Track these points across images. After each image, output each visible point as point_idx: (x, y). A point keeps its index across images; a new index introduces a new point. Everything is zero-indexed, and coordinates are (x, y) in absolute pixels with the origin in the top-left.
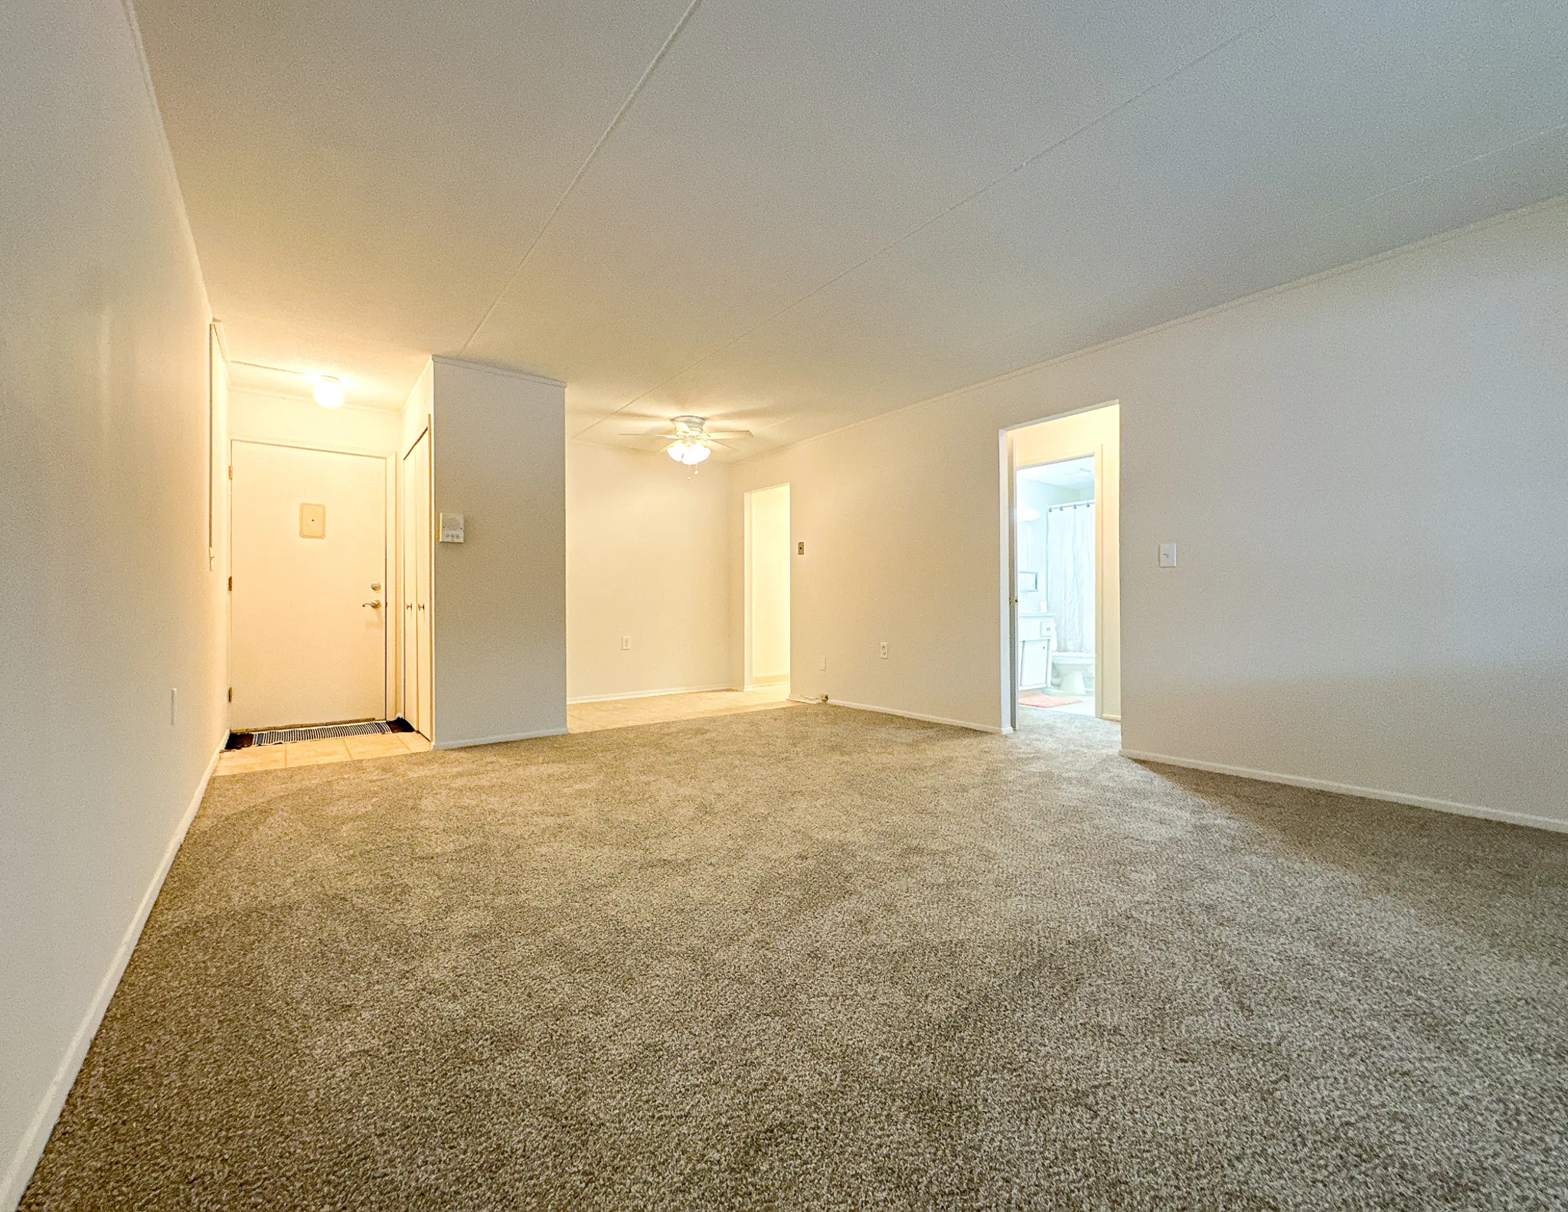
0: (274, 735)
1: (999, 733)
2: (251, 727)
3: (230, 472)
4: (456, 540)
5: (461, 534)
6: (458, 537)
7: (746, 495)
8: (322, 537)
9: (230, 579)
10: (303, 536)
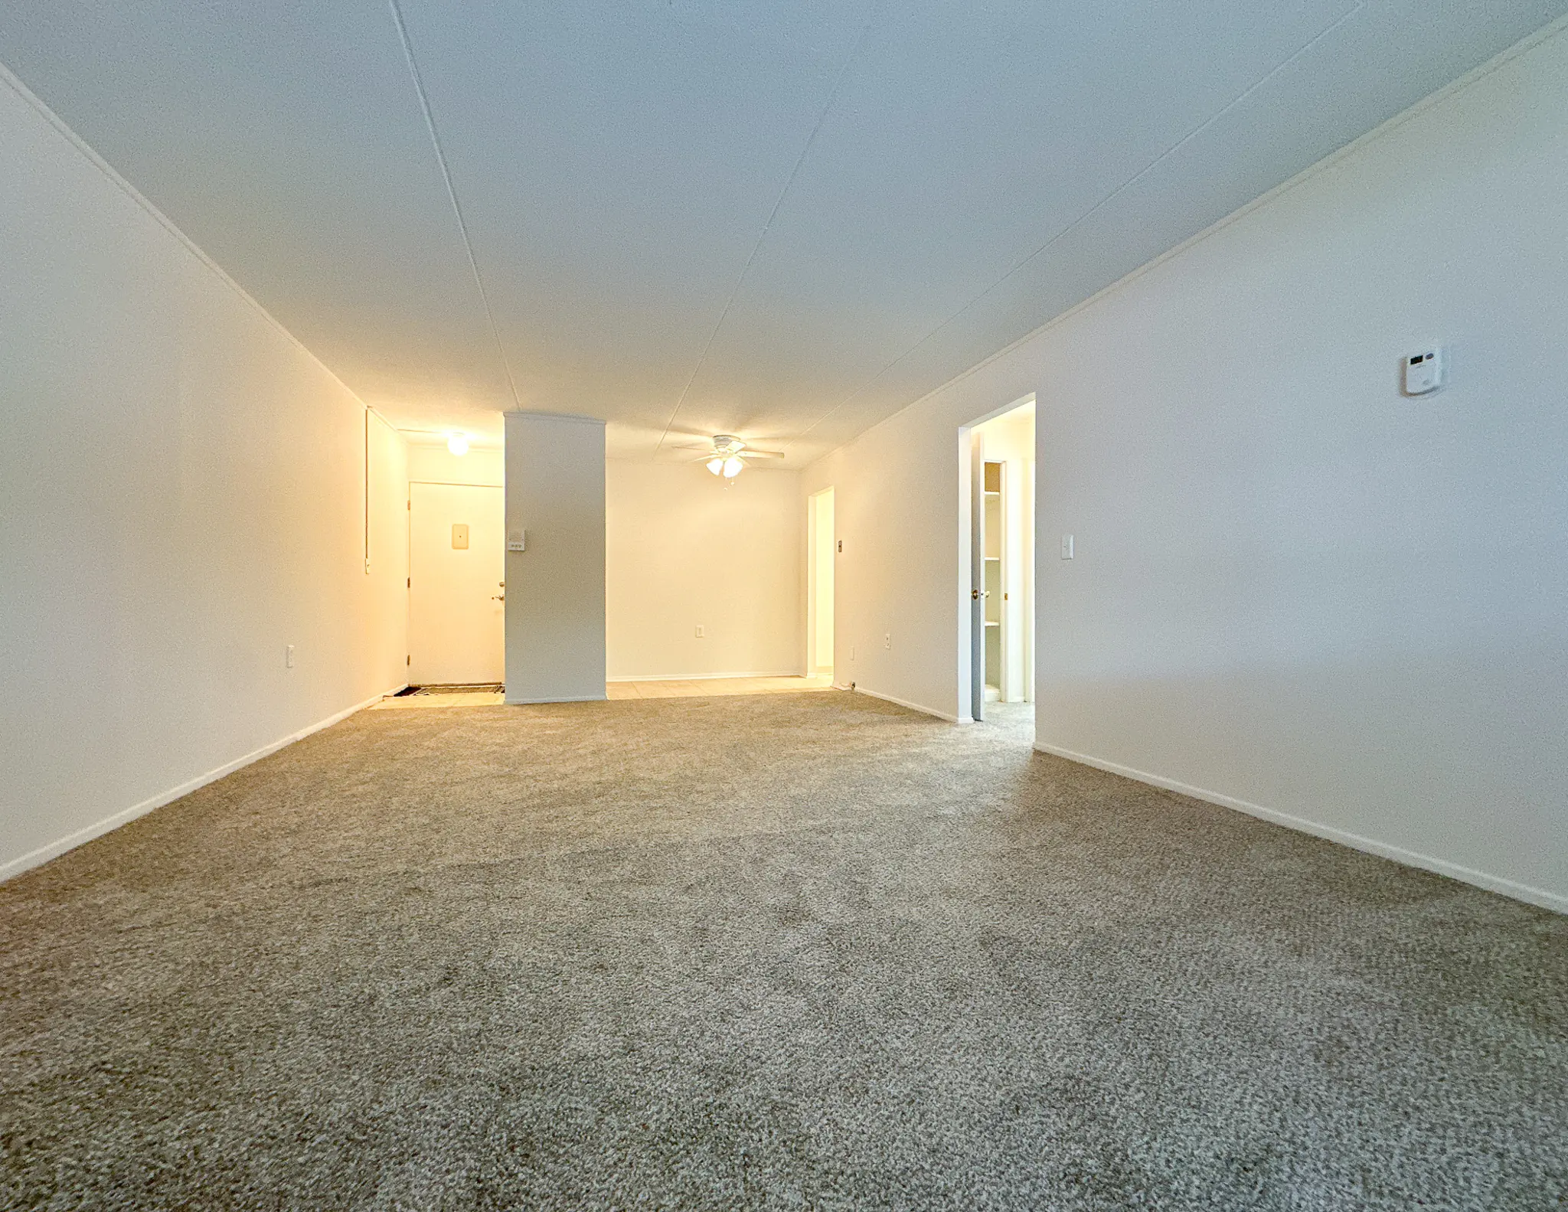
0: (434, 689)
1: (953, 723)
2: (421, 683)
3: (409, 504)
4: (519, 549)
5: (523, 544)
6: (520, 546)
7: (810, 498)
8: (467, 548)
9: (409, 580)
10: (454, 548)
